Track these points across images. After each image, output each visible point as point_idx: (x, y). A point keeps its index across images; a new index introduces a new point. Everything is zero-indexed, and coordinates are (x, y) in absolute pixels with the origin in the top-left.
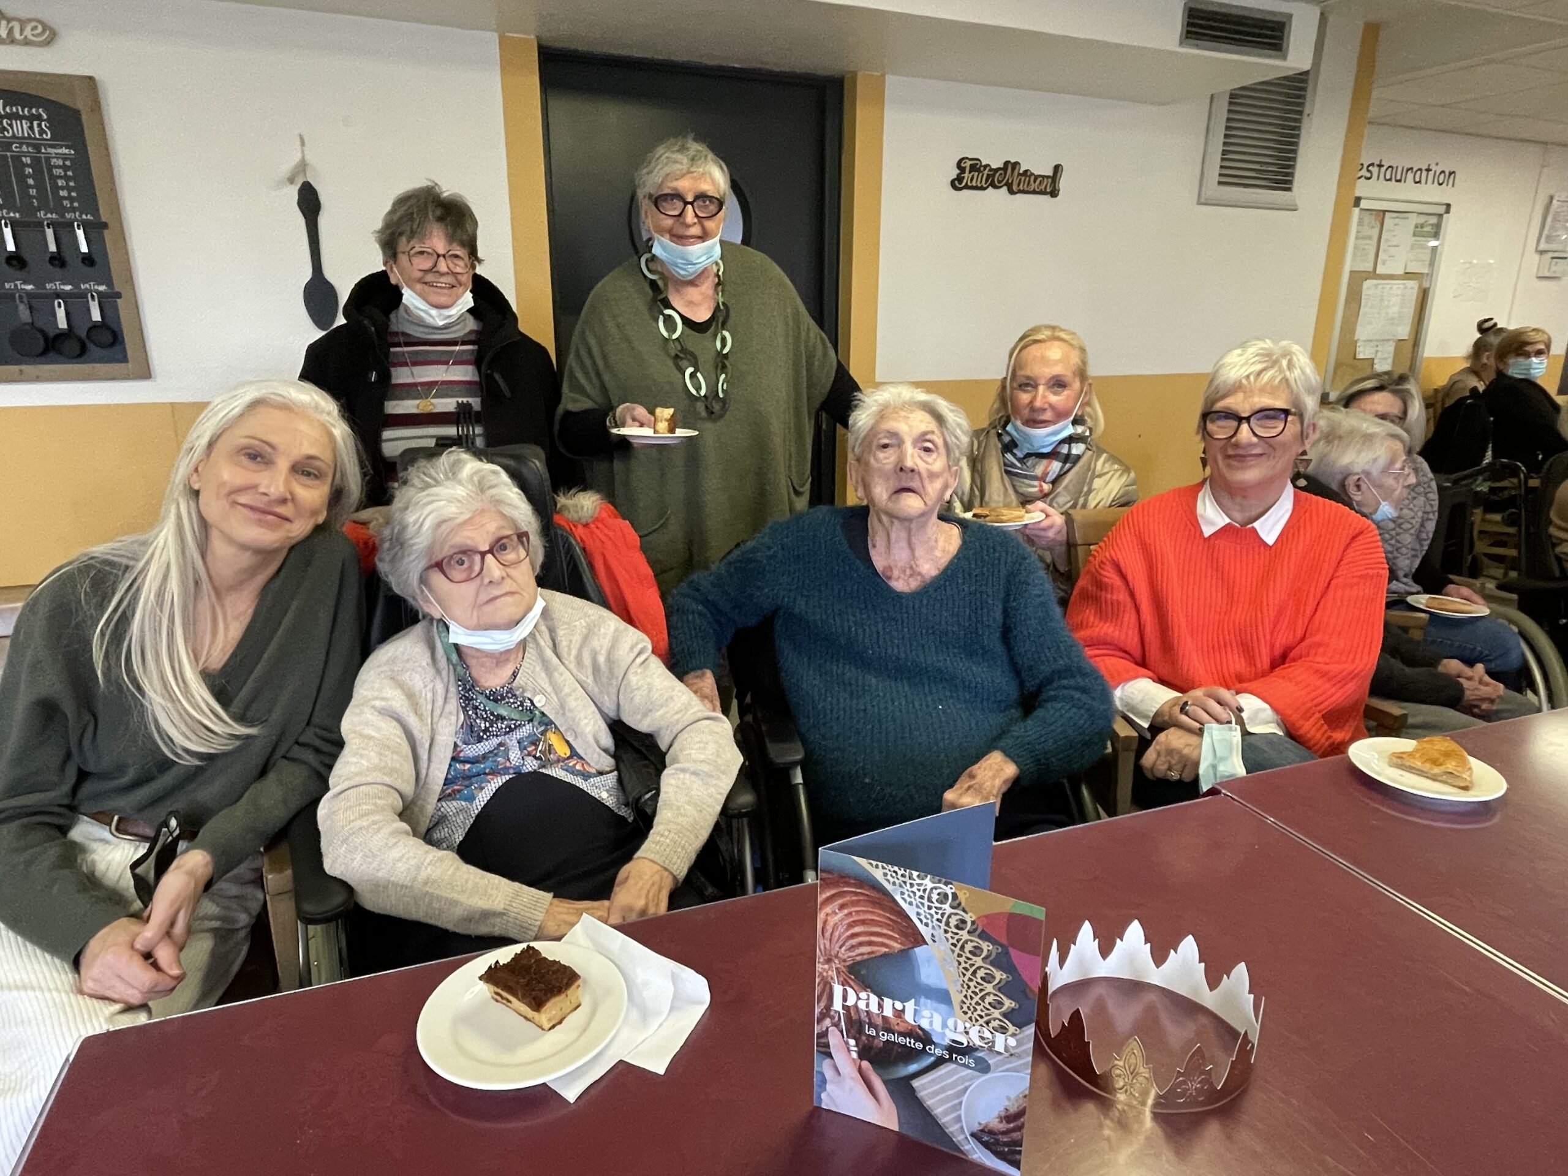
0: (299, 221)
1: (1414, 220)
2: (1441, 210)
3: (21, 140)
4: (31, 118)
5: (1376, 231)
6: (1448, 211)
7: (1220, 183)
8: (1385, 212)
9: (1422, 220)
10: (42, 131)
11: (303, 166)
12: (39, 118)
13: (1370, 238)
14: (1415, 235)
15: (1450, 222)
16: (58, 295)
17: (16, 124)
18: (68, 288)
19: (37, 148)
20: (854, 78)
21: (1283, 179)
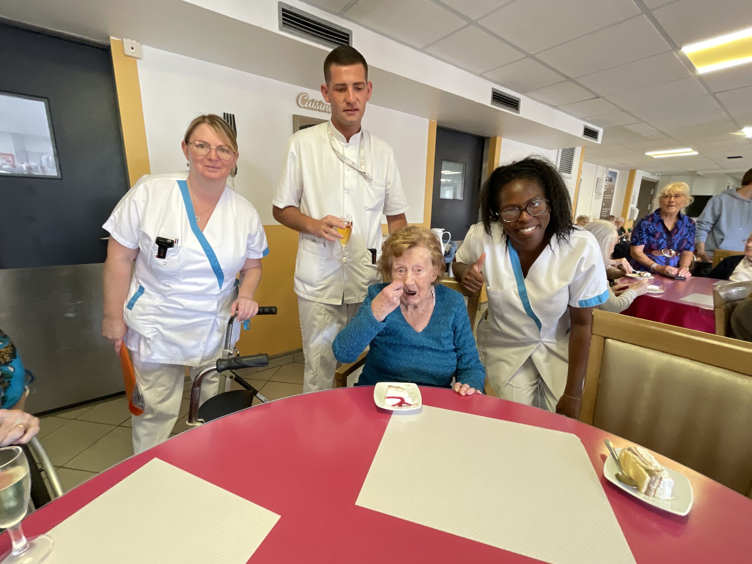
20: (495, 138)
21: (570, 172)
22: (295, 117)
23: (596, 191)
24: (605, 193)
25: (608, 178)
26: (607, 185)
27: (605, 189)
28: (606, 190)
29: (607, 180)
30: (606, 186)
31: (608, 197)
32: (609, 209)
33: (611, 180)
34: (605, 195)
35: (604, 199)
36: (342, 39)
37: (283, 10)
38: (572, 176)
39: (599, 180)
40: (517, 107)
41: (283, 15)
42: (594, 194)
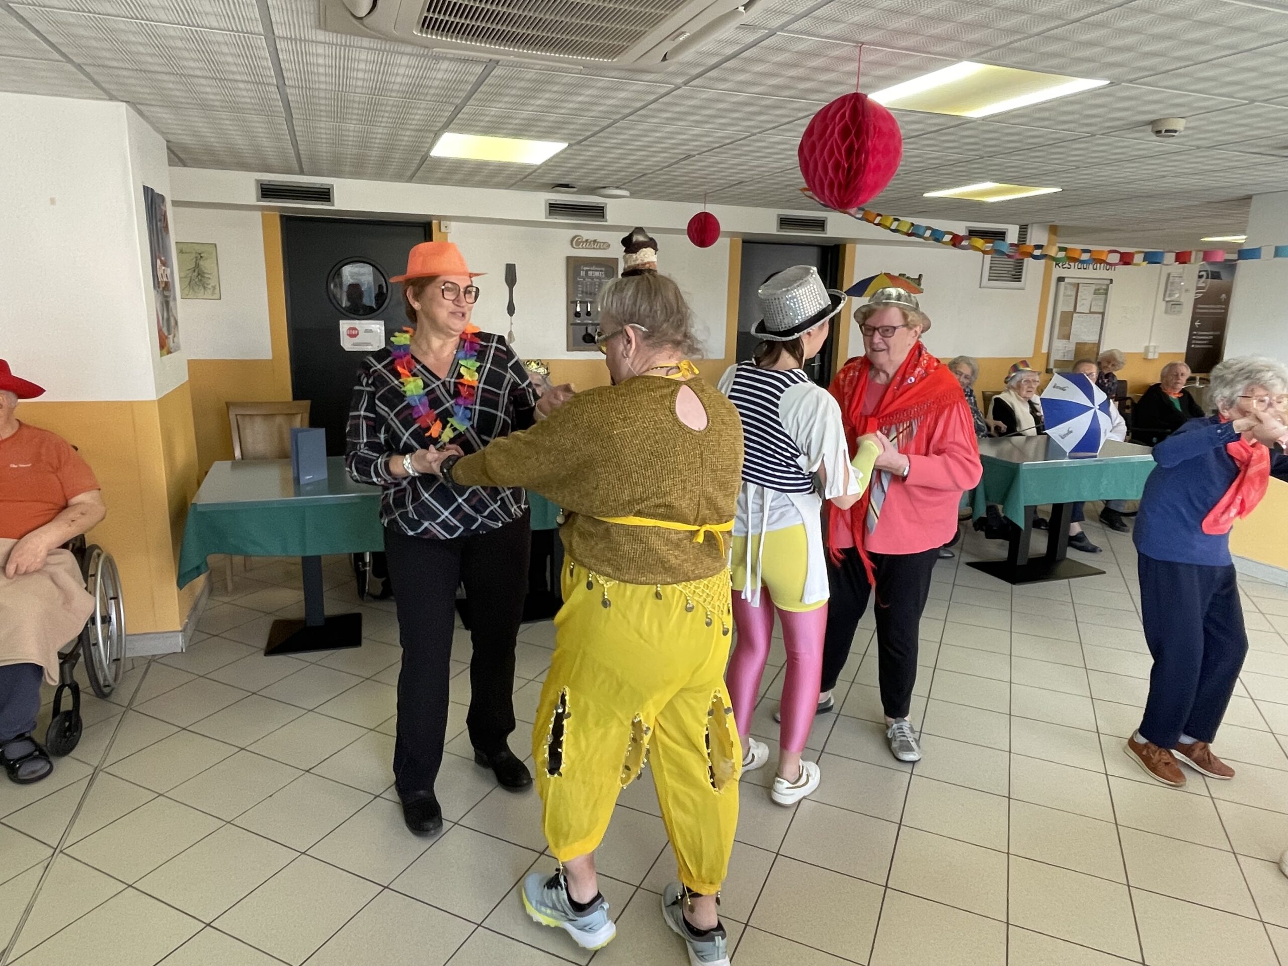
1: (1094, 287)
2: (1109, 282)
3: (597, 278)
4: (600, 271)
5: (1074, 293)
6: (1111, 283)
7: (989, 280)
8: (1078, 284)
9: (1098, 287)
10: (602, 275)
12: (602, 271)
13: (1070, 296)
14: (1095, 294)
15: (1112, 288)
17: (596, 272)
19: (600, 280)
20: (845, 246)
21: (1017, 277)
22: (569, 259)
23: (1167, 299)
24: (1197, 302)
25: (1203, 273)
26: (1201, 285)
27: (1197, 293)
28: (1201, 295)
29: (1200, 277)
30: (1198, 288)
31: (1210, 308)
32: (1218, 333)
33: (1215, 276)
34: (1199, 306)
35: (1194, 313)
36: (598, 212)
37: (550, 204)
38: (1025, 284)
39: (1171, 278)
40: (823, 226)
41: (550, 207)
42: (1162, 306)
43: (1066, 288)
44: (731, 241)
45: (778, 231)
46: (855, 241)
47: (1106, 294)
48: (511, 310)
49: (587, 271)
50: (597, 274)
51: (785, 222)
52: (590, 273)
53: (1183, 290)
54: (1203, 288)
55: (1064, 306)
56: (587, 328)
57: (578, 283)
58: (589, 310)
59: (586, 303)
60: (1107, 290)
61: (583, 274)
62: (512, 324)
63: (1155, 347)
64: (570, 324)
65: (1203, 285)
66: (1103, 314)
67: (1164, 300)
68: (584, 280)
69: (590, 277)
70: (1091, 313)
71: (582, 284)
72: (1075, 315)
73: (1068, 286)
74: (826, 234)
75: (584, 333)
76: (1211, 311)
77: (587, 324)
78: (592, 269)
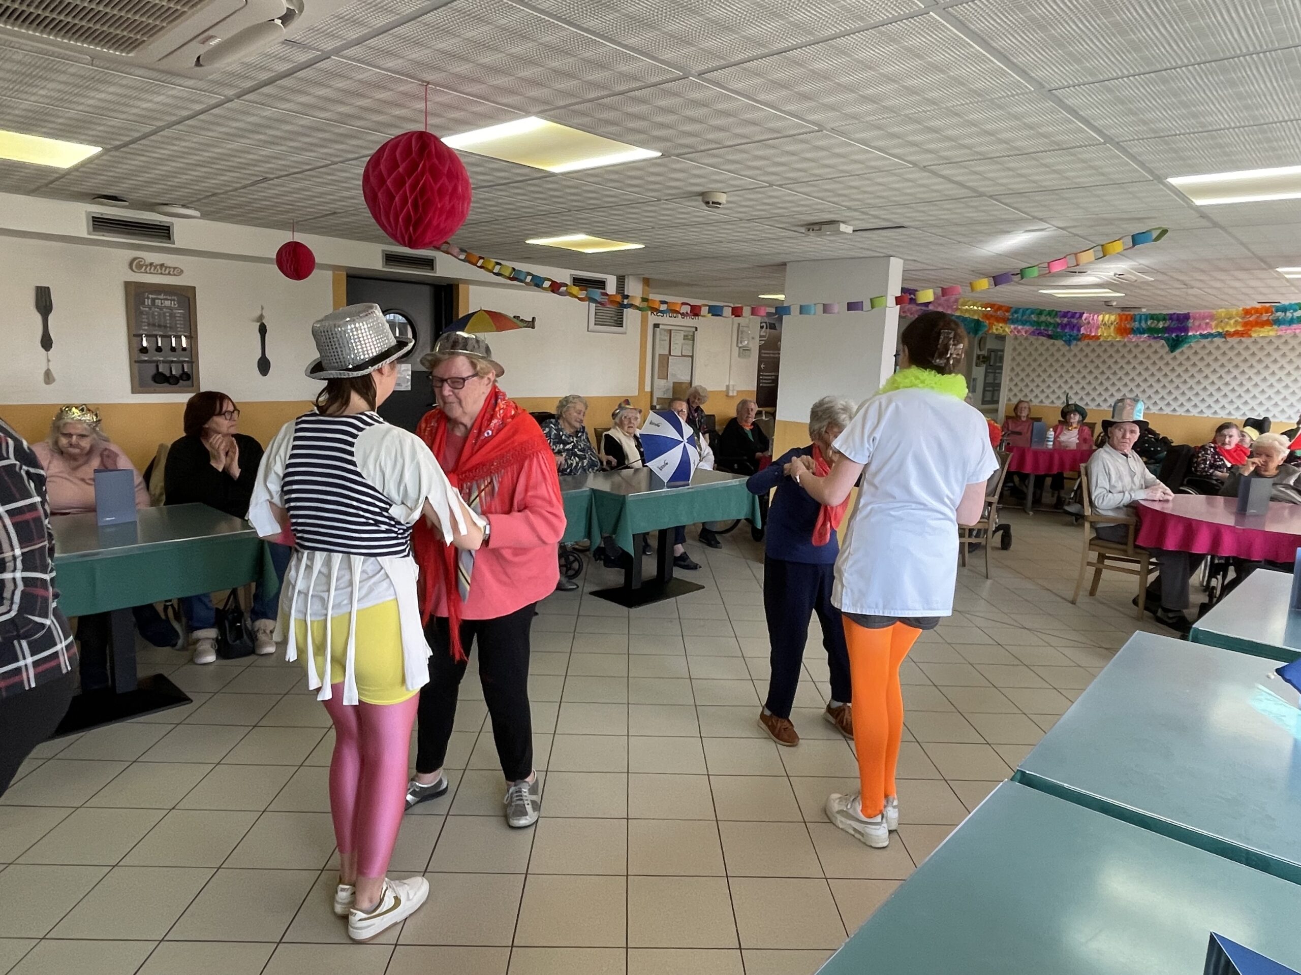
0: (258, 336)
1: (682, 334)
2: (694, 329)
3: (167, 307)
4: (171, 300)
5: (667, 338)
6: (696, 330)
7: (595, 324)
8: (671, 330)
9: (686, 334)
10: (175, 304)
11: (261, 317)
12: (174, 300)
13: (665, 340)
14: (684, 339)
15: (698, 335)
16: (172, 362)
17: (166, 302)
18: (175, 359)
19: (172, 310)
20: (458, 286)
21: (620, 324)
22: (127, 285)
23: (740, 345)
24: (761, 348)
25: (764, 324)
26: (763, 334)
27: (760, 341)
28: (763, 342)
29: (762, 327)
30: (761, 337)
31: (769, 353)
32: (776, 374)
33: (772, 327)
34: (763, 351)
35: (760, 357)
36: (164, 232)
37: (93, 217)
38: (626, 329)
39: (741, 328)
40: (433, 265)
41: (93, 221)
42: (736, 351)
43: (661, 334)
44: (334, 273)
45: (383, 267)
46: (467, 282)
47: (693, 340)
48: (47, 342)
49: (153, 300)
50: (167, 303)
51: (390, 258)
52: (158, 302)
53: (750, 338)
54: (764, 336)
55: (662, 350)
56: (157, 367)
57: (142, 313)
58: (160, 344)
59: (156, 336)
60: (693, 336)
61: (148, 302)
62: (49, 361)
63: (733, 386)
64: (135, 362)
65: (764, 334)
66: (692, 357)
67: (737, 346)
68: (150, 309)
69: (158, 307)
70: (682, 356)
71: (147, 313)
72: (670, 357)
73: (662, 331)
74: (435, 273)
75: (154, 371)
76: (772, 355)
77: (157, 361)
78: (162, 297)
